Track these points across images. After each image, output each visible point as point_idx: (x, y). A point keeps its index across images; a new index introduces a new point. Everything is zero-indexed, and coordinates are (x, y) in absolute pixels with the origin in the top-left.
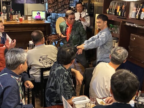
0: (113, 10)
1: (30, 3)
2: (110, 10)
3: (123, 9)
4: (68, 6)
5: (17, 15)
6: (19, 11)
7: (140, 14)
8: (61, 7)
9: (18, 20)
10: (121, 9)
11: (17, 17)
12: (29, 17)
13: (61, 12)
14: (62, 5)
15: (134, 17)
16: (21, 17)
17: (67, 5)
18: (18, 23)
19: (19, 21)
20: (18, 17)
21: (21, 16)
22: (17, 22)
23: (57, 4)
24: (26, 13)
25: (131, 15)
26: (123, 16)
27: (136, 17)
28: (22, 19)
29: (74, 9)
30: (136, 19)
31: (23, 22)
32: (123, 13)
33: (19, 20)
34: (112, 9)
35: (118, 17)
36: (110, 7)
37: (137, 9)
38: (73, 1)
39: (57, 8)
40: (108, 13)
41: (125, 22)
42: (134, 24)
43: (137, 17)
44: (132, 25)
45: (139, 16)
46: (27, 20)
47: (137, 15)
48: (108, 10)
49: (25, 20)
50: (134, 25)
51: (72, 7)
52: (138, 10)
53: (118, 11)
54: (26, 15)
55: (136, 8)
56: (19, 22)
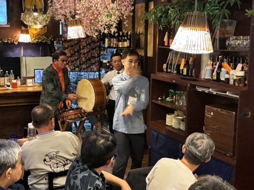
0: (174, 65)
1: (31, 56)
2: (169, 66)
3: (190, 63)
4: (98, 60)
5: (8, 76)
6: (12, 71)
7: (220, 73)
8: (86, 61)
9: (9, 86)
10: (187, 64)
11: (8, 80)
12: (29, 81)
13: (86, 70)
14: (87, 58)
15: (210, 78)
16: (14, 81)
17: (95, 58)
18: (9, 92)
19: (10, 88)
20: (10, 80)
21: (15, 79)
22: (8, 89)
23: (79, 58)
24: (23, 74)
25: (205, 75)
26: (192, 76)
27: (212, 77)
28: (16, 83)
29: (108, 64)
30: (214, 80)
31: (19, 89)
32: (190, 70)
33: (11, 86)
34: (171, 64)
35: (182, 78)
36: (169, 60)
37: (214, 63)
38: (107, 52)
39: (78, 64)
40: (165, 70)
41: (195, 86)
42: (209, 88)
43: (215, 78)
44: (207, 91)
45: (218, 74)
46: (25, 85)
47: (215, 73)
48: (165, 66)
49: (21, 85)
50: (210, 90)
51: (105, 61)
52: (216, 65)
53: (181, 68)
54: (25, 76)
55: (212, 62)
56: (11, 90)
